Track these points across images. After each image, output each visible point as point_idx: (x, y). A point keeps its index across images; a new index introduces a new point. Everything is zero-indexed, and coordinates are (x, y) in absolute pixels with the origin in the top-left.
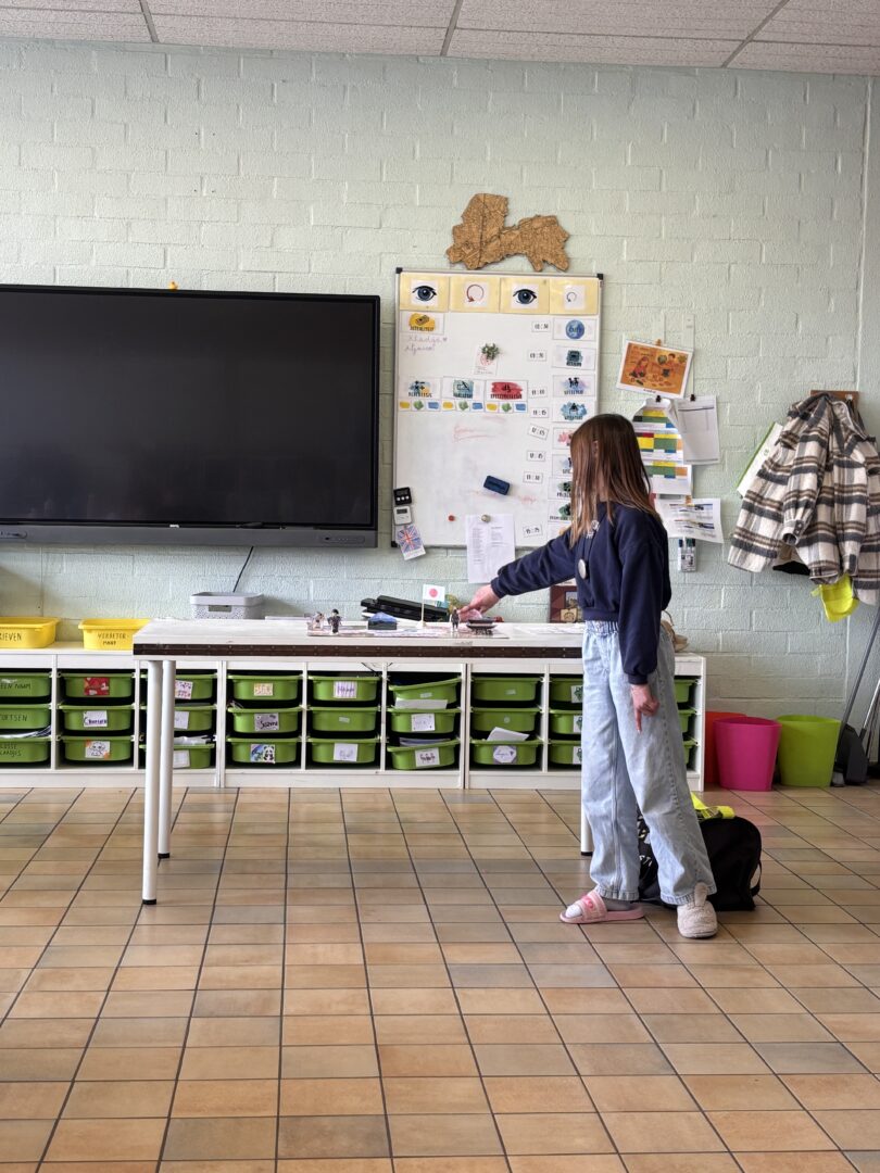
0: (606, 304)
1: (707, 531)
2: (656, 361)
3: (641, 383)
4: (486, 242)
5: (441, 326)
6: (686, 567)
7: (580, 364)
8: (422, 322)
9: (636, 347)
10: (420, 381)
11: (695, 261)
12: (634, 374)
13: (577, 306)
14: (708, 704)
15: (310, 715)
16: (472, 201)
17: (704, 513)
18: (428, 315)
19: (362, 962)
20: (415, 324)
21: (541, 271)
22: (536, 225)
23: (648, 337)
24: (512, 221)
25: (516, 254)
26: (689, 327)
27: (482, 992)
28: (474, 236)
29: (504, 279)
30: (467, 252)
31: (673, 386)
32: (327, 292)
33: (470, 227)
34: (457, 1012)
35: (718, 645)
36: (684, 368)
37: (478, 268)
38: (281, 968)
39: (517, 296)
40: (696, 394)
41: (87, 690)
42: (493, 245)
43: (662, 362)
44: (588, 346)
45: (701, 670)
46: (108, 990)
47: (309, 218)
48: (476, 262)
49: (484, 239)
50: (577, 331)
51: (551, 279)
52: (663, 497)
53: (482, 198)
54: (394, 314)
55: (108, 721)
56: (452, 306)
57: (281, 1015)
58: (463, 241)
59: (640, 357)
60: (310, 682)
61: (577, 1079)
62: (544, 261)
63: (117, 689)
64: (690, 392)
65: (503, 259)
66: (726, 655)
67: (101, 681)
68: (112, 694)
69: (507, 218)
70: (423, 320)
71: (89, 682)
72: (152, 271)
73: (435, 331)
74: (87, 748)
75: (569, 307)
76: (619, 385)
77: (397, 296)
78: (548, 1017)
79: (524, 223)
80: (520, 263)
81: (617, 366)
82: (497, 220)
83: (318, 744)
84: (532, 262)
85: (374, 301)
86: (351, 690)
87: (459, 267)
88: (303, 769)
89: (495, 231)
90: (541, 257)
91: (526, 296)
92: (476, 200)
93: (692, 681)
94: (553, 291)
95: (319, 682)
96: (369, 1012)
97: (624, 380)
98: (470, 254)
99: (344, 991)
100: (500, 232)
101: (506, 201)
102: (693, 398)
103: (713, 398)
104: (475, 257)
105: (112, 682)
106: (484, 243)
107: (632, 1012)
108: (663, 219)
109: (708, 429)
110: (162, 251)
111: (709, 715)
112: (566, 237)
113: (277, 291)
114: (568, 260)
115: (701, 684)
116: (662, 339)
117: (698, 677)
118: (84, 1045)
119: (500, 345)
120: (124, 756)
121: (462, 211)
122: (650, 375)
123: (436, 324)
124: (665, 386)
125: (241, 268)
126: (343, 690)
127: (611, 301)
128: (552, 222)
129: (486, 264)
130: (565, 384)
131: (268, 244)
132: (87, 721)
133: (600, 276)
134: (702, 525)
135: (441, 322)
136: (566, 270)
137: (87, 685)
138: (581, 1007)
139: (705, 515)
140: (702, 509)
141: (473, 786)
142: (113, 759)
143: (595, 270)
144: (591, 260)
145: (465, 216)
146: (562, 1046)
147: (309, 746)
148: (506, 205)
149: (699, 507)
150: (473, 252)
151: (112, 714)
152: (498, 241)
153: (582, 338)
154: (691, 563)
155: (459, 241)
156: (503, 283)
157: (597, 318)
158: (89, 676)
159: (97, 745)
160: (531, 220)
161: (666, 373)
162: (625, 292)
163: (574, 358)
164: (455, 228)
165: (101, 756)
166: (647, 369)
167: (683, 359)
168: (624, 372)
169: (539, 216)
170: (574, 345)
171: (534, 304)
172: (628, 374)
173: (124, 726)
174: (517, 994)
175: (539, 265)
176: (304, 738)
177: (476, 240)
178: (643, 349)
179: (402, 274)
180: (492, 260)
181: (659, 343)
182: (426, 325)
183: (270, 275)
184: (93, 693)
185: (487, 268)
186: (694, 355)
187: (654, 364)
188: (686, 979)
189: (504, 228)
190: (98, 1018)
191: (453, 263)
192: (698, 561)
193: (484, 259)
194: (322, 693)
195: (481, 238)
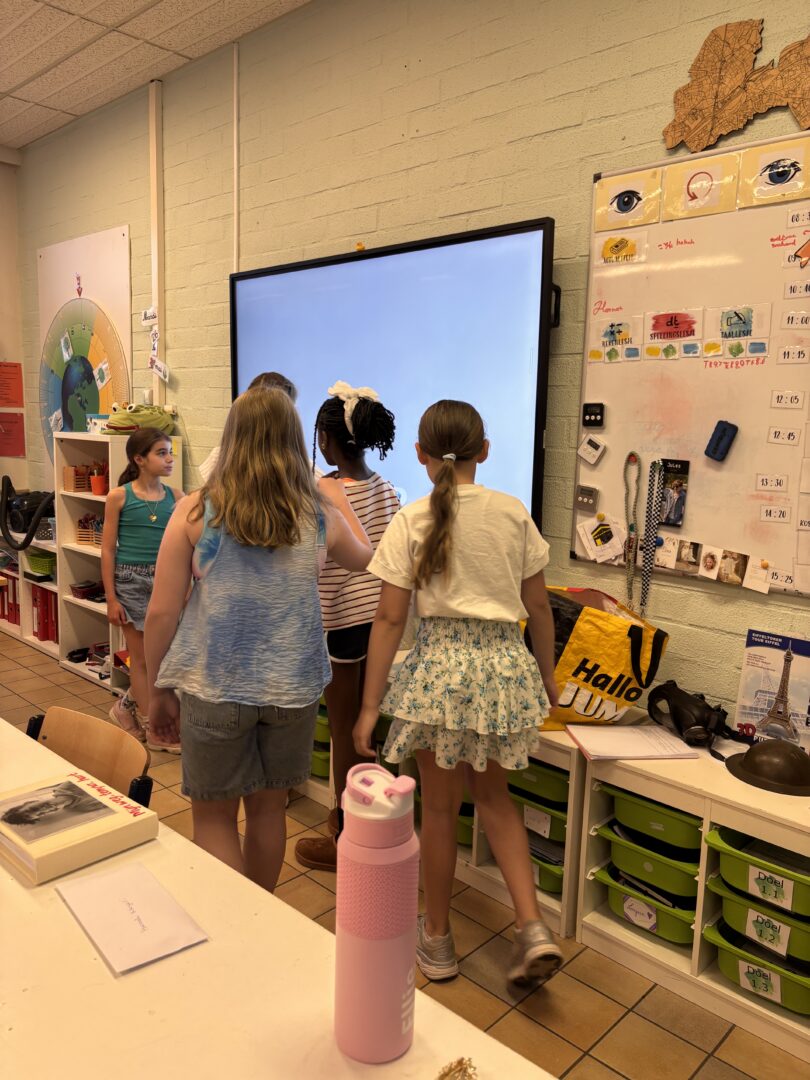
4: (724, 102)
8: (619, 249)
16: (706, 42)
18: (627, 234)
20: (609, 254)
22: (808, 51)
24: (770, 55)
25: (771, 110)
28: (705, 97)
29: (746, 155)
30: (692, 127)
33: (700, 84)
37: (710, 147)
39: (766, 174)
42: (735, 101)
48: (706, 139)
49: (720, 94)
53: (722, 33)
54: (590, 241)
58: (688, 110)
65: (749, 122)
69: (760, 54)
70: (619, 246)
73: (636, 260)
79: (788, 52)
82: (744, 61)
84: (796, 117)
87: (682, 154)
89: (738, 81)
91: (781, 172)
92: (713, 39)
98: (696, 128)
100: (747, 80)
104: (704, 130)
106: (720, 103)
121: (689, 65)
123: (637, 247)
129: (721, 138)
135: (643, 242)
145: (696, 70)
148: (761, 31)
150: (701, 124)
152: (743, 96)
155: (682, 111)
160: (802, 43)
164: (677, 93)
171: (796, 186)
175: (808, 118)
177: (708, 104)
179: (600, 180)
180: (731, 130)
182: (624, 252)
185: (722, 144)
189: (754, 72)
191: (671, 150)
193: (718, 131)
195: (716, 97)
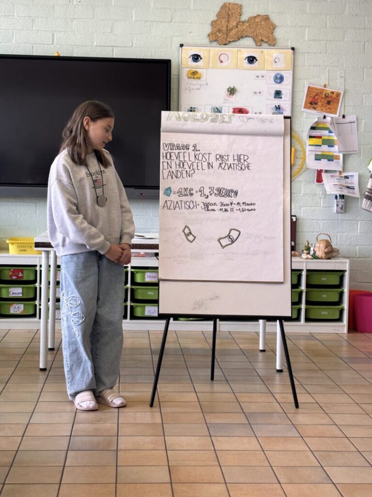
0: (295, 64)
1: (351, 191)
2: (324, 96)
3: (315, 108)
4: (230, 30)
5: (205, 77)
6: (339, 210)
7: (281, 98)
8: (194, 74)
9: (312, 88)
10: (193, 107)
11: (345, 40)
12: (311, 103)
13: (280, 65)
14: (350, 286)
15: (132, 290)
16: (222, 6)
17: (349, 180)
18: (197, 70)
19: (161, 422)
20: (190, 76)
21: (260, 46)
22: (258, 20)
23: (318, 84)
24: (244, 17)
25: (246, 36)
26: (343, 77)
27: (227, 438)
28: (222, 27)
29: (240, 51)
30: (220, 35)
31: (333, 110)
32: (142, 57)
33: (221, 21)
34: (213, 449)
35: (356, 253)
36: (339, 100)
37: (225, 44)
38: (116, 425)
39: (247, 59)
40: (345, 114)
41: (11, 276)
43: (326, 97)
44: (286, 88)
45: (347, 267)
46: (23, 436)
47: (132, 17)
48: (224, 41)
49: (229, 28)
50: (280, 79)
51: (265, 51)
52: (326, 171)
53: (228, 5)
54: (179, 69)
55: (22, 293)
56: (211, 65)
57: (117, 450)
58: (217, 29)
59: (315, 94)
60: (132, 273)
61: (279, 485)
62: (262, 40)
63: (27, 276)
64: (342, 114)
65: (239, 39)
66: (359, 259)
67: (18, 271)
68: (25, 279)
69: (241, 16)
70: (195, 73)
71: (12, 272)
72: (46, 46)
73: (201, 79)
74: (11, 308)
75: (275, 66)
76: (303, 109)
77: (181, 60)
78: (262, 452)
79: (251, 19)
80: (249, 41)
81: (302, 98)
82: (236, 17)
83: (137, 306)
84: (255, 41)
85: (167, 63)
86: (155, 277)
87: (215, 43)
88: (128, 320)
89: (235, 24)
90: (260, 38)
91: (251, 60)
92: (224, 6)
93: (342, 273)
94: (266, 57)
95: (137, 272)
96: (164, 448)
97: (306, 107)
99: (151, 437)
100: (238, 24)
101: (241, 6)
102: (344, 117)
103: (355, 116)
104: (223, 38)
105: (25, 272)
107: (309, 450)
108: (328, 17)
109: (352, 134)
110: (51, 34)
111: (350, 292)
112: (274, 27)
113: (114, 57)
114: (275, 40)
115: (347, 274)
116: (327, 84)
117: (345, 271)
118: (10, 465)
119: (237, 87)
120: (31, 312)
121: (216, 13)
122: (320, 104)
123: (202, 75)
124: (328, 110)
125: (95, 44)
126: (150, 277)
127: (299, 62)
128: (267, 18)
129: (230, 42)
130: (272, 109)
131: (109, 30)
132: (11, 293)
133: (293, 49)
134: (348, 187)
135: (205, 73)
136: (274, 46)
137: (11, 273)
138: (280, 447)
139: (350, 182)
140: (348, 178)
141: (221, 330)
142: (25, 314)
143: (290, 46)
144: (287, 40)
145: (218, 15)
146: (270, 468)
147: (132, 307)
148: (241, 9)
149: (346, 177)
150: (222, 35)
151: (24, 289)
152: (236, 29)
153: (283, 83)
154: (342, 208)
155: (215, 29)
156: (239, 53)
157: (291, 72)
158: (12, 269)
159: (17, 306)
160: (255, 17)
161: (329, 103)
162: (306, 58)
163: (278, 94)
164: (212, 22)
165: (18, 313)
166: (319, 101)
167: (338, 95)
168: (306, 102)
169: (259, 15)
170: (278, 87)
171: (256, 64)
172: (307, 103)
173: (31, 296)
174: (245, 440)
175: (259, 42)
176: (129, 303)
177: (224, 29)
178: (316, 89)
179: (183, 47)
180: (233, 40)
181: (325, 86)
182: (196, 76)
183: (111, 48)
184: (14, 278)
185: (230, 44)
186: (344, 93)
187: (322, 98)
188: (338, 433)
189: (240, 22)
190: (17, 451)
191: (211, 42)
192: (346, 208)
193: (229, 39)
194: (139, 279)
195: (227, 27)
